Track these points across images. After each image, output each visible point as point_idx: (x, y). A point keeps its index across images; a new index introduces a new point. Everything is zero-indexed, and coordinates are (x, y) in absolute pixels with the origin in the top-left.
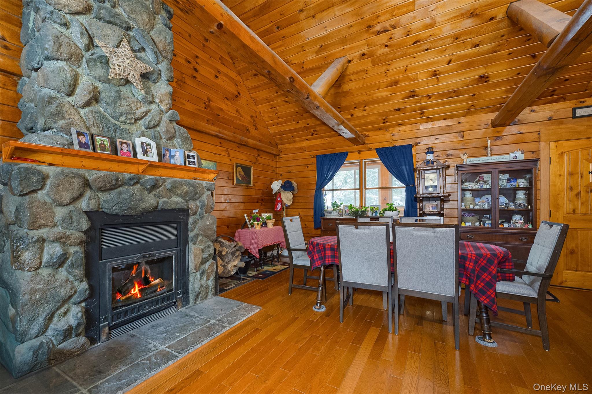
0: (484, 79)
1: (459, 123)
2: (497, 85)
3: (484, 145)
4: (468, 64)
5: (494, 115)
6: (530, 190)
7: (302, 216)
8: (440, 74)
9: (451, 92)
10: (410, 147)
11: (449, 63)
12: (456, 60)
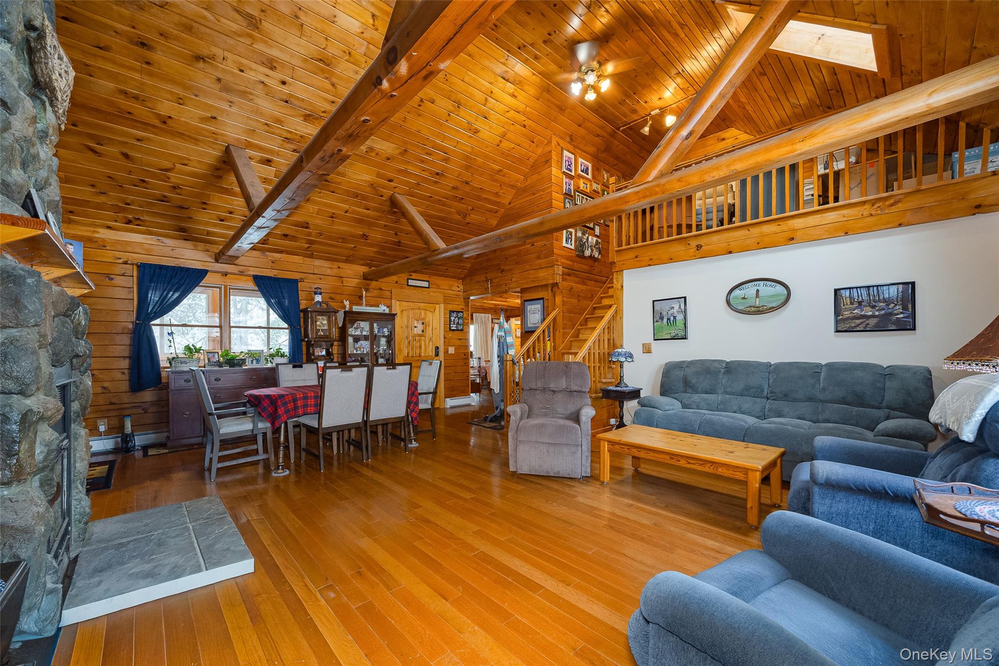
0: (365, 236)
1: (339, 268)
2: (371, 245)
3: (359, 294)
4: (360, 221)
5: (364, 269)
6: (390, 339)
7: (95, 372)
8: (336, 218)
9: (339, 238)
10: (296, 282)
11: (346, 213)
12: (351, 213)
